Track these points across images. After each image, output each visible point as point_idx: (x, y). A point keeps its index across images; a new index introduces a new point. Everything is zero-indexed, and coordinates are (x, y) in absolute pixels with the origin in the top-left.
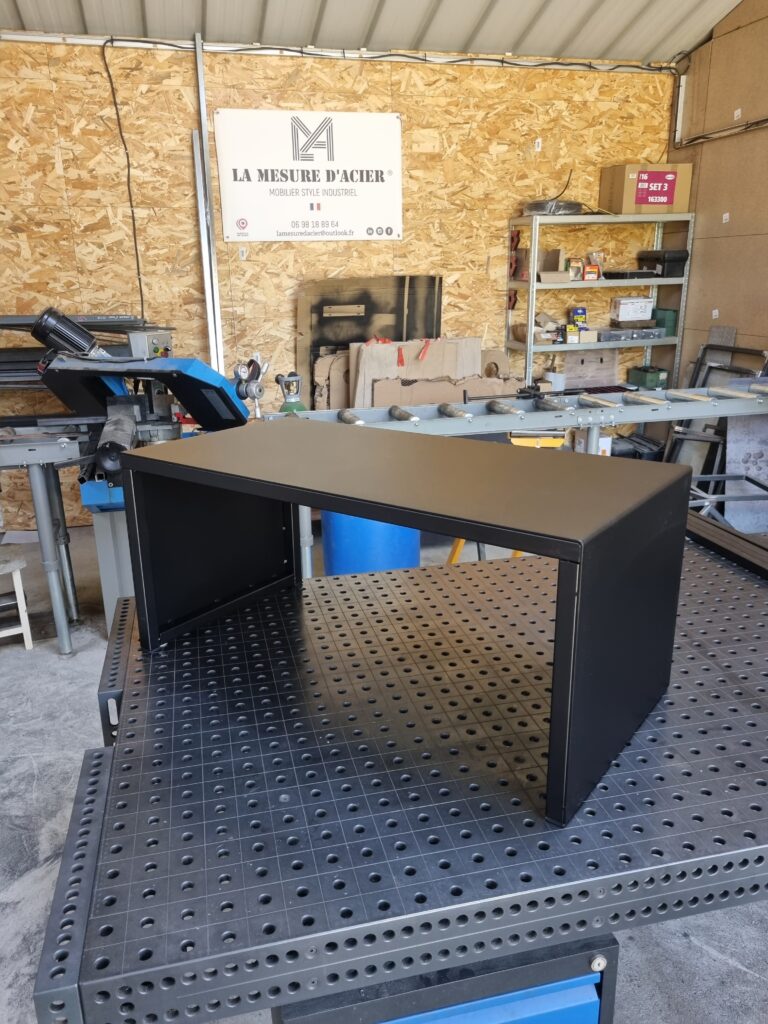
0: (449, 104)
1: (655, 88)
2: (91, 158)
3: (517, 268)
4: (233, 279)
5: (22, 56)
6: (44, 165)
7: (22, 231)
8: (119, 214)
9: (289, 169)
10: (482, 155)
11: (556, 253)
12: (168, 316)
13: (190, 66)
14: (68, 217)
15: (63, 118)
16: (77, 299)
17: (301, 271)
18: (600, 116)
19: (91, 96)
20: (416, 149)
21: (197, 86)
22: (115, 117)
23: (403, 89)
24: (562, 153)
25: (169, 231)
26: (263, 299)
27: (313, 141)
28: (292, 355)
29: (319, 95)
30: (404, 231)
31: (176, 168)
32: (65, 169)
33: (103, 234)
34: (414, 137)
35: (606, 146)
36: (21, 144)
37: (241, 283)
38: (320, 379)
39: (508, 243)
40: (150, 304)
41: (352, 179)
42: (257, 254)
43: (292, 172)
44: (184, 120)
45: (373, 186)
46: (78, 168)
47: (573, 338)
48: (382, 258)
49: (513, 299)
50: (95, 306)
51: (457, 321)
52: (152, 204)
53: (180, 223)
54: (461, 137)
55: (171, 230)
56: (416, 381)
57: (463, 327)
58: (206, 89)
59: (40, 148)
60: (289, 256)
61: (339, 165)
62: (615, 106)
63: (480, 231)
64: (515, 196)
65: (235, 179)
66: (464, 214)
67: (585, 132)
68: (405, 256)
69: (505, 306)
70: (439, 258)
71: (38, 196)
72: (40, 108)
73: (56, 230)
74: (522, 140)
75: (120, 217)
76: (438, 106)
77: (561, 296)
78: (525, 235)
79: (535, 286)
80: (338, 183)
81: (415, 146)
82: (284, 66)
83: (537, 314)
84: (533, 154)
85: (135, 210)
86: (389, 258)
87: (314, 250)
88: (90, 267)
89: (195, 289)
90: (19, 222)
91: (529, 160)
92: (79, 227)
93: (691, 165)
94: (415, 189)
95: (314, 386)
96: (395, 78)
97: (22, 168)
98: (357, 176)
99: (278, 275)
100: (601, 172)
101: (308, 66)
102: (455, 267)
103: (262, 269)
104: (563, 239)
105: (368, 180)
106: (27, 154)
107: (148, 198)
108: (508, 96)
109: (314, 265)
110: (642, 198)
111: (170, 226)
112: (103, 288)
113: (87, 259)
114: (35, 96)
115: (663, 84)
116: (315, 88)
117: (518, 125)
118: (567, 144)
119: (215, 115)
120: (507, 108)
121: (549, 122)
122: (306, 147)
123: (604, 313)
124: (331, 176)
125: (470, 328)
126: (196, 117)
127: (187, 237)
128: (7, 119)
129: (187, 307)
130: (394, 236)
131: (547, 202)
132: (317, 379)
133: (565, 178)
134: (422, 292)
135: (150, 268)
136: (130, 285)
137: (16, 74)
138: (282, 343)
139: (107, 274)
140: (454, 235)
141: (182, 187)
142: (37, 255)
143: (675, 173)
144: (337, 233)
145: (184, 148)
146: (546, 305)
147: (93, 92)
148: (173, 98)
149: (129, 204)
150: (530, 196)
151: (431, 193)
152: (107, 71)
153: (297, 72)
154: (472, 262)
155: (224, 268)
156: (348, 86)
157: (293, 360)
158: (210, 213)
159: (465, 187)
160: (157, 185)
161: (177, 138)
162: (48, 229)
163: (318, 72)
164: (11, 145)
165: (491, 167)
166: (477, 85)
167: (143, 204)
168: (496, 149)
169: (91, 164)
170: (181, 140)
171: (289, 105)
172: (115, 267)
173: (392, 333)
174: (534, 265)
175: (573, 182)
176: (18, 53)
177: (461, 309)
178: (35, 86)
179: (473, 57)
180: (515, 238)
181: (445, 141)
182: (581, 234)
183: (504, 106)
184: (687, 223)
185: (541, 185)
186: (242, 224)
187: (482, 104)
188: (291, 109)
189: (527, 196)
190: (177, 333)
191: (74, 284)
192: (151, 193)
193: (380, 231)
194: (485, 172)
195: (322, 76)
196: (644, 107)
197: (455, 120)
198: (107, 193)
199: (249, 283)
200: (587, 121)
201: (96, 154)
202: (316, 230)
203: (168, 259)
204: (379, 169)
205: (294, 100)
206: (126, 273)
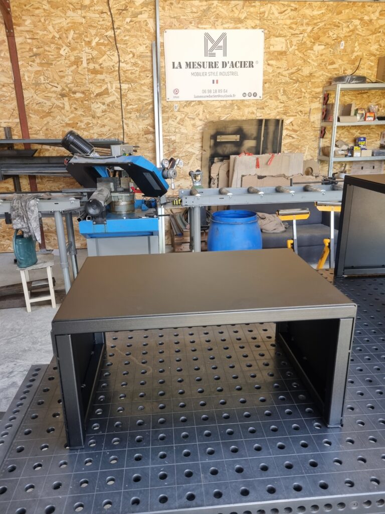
0: (292, 23)
2: (101, 58)
3: (326, 115)
4: (170, 121)
5: (68, 5)
6: (77, 62)
7: (66, 96)
8: (113, 87)
9: (202, 61)
10: (309, 51)
11: (350, 106)
12: (136, 141)
13: (152, 7)
14: (88, 89)
15: (87, 37)
16: (92, 131)
17: (206, 117)
18: (379, 28)
19: (101, 25)
20: (272, 49)
21: (156, 18)
22: (113, 36)
23: (266, 15)
24: (356, 49)
25: (138, 95)
26: (186, 132)
27: (216, 45)
28: (199, 162)
29: (220, 20)
30: (263, 94)
31: (143, 62)
32: (88, 64)
33: (106, 98)
34: (271, 43)
35: (383, 45)
36: (66, 51)
37: (175, 124)
38: (214, 175)
39: (322, 101)
40: (127, 134)
41: (236, 66)
42: (183, 108)
43: (204, 63)
44: (148, 36)
45: (247, 70)
46: (94, 63)
47: (357, 154)
48: (250, 109)
49: (323, 132)
50: (100, 135)
51: (290, 144)
52: (129, 81)
53: (144, 91)
54: (298, 42)
55: (139, 95)
56: (266, 176)
57: (293, 148)
58: (160, 20)
59: (75, 53)
60: (200, 109)
61: (229, 58)
63: (306, 94)
64: (327, 74)
65: (174, 67)
66: (297, 85)
67: (370, 37)
68: (263, 109)
69: (318, 136)
70: (282, 109)
71: (74, 78)
72: (76, 32)
73: (82, 96)
74: (333, 42)
75: (114, 89)
76: (286, 25)
77: (351, 131)
78: (332, 96)
79: (336, 124)
80: (228, 69)
81: (272, 48)
82: (202, 6)
83: (337, 141)
84: (339, 50)
85: (122, 85)
86: (254, 109)
87: (213, 105)
88: (98, 115)
89: (151, 127)
90: (64, 91)
91: (336, 53)
92: (94, 94)
94: (271, 71)
95: (210, 179)
96: (262, 10)
97: (67, 63)
98: (238, 65)
99: (194, 119)
100: (379, 60)
101: (215, 5)
102: (291, 114)
103: (186, 116)
104: (354, 98)
105: (244, 67)
106: (69, 56)
107: (129, 78)
108: (326, 18)
109: (213, 113)
111: (139, 93)
112: (104, 126)
113: (97, 110)
114: (74, 26)
116: (218, 16)
117: (331, 34)
118: (359, 44)
119: (165, 33)
120: (325, 25)
121: (349, 32)
122: (212, 49)
123: (376, 141)
124: (224, 65)
125: (298, 148)
126: (155, 35)
127: (147, 98)
128: (60, 38)
129: (146, 136)
130: (257, 97)
131: (346, 76)
132: (212, 175)
133: (357, 64)
134: (271, 128)
135: (129, 115)
136: (118, 124)
137: (65, 15)
138: (194, 156)
139: (106, 118)
140: (291, 96)
141: (146, 72)
142: (73, 108)
144: (226, 96)
145: (147, 51)
146: (342, 136)
147: (103, 23)
148: (143, 24)
149: (119, 82)
150: (336, 74)
151: (279, 73)
152: (110, 11)
153: (209, 8)
154: (301, 111)
155: (166, 115)
156: (236, 15)
157: (200, 165)
158: (159, 86)
159: (299, 70)
160: (133, 71)
161: (144, 46)
162: (78, 95)
163: (220, 8)
164: (62, 52)
165: (314, 58)
167: (126, 81)
168: (318, 48)
169: (100, 61)
170: (146, 47)
171: (204, 26)
172: (111, 115)
173: (254, 150)
174: (336, 112)
175: (362, 66)
176: (66, 3)
177: (293, 138)
178: (74, 21)
180: (326, 98)
181: (289, 44)
182: (365, 96)
183: (323, 24)
185: (343, 68)
186: (176, 91)
187: (310, 23)
188: (205, 29)
189: (334, 74)
190: (141, 149)
191: (90, 124)
192: (130, 76)
194: (310, 61)
195: (222, 10)
197: (295, 32)
198: (108, 76)
199: (179, 123)
200: (372, 31)
201: (103, 56)
202: (215, 94)
203: (137, 111)
204: (251, 60)
205: (206, 24)
206: (116, 118)
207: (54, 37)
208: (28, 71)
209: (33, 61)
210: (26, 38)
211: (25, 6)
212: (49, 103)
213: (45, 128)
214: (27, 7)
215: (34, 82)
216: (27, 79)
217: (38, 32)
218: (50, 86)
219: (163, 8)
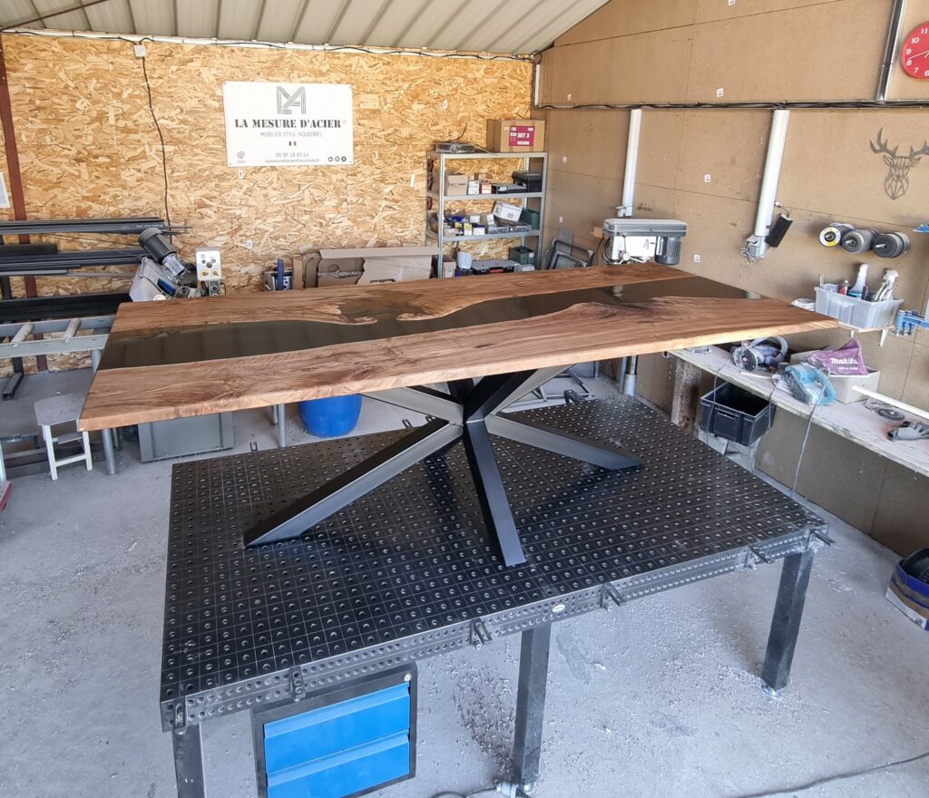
0: (385, 79)
1: (521, 70)
2: (135, 113)
3: (432, 185)
4: (234, 193)
5: (89, 48)
6: (101, 118)
7: (83, 161)
8: (153, 150)
9: (274, 119)
10: (407, 110)
12: (186, 218)
13: (207, 54)
14: (117, 152)
15: (116, 88)
16: (121, 206)
17: (282, 185)
18: (486, 87)
19: (137, 73)
20: (362, 106)
23: (354, 68)
24: (461, 109)
25: (188, 159)
26: (255, 204)
27: (292, 102)
29: (296, 72)
30: (354, 158)
31: (194, 119)
32: (117, 120)
33: (142, 163)
34: (361, 99)
35: (490, 105)
36: (85, 104)
37: (240, 194)
39: (426, 166)
40: (172, 209)
41: (318, 126)
42: (251, 174)
43: (276, 121)
44: (202, 88)
45: (333, 130)
46: (125, 119)
47: (468, 233)
48: (339, 176)
49: (430, 203)
50: (134, 211)
51: (391, 217)
52: (179, 142)
53: (197, 155)
54: (393, 100)
55: (190, 159)
57: (395, 221)
59: (98, 107)
60: (274, 175)
61: (308, 117)
62: (496, 81)
63: (407, 159)
64: (430, 136)
65: (237, 126)
66: (395, 148)
67: (476, 97)
68: (355, 177)
69: (425, 207)
70: (378, 176)
71: (95, 139)
72: (100, 81)
73: (108, 160)
74: (434, 101)
75: (154, 151)
76: (378, 80)
78: (437, 164)
79: (443, 198)
80: (309, 128)
82: (272, 54)
84: (441, 109)
85: (165, 147)
86: (343, 177)
87: (291, 171)
88: (131, 185)
89: (206, 198)
90: (82, 155)
91: (439, 114)
92: (124, 158)
93: (543, 122)
94: (362, 132)
96: (348, 63)
97: (85, 120)
98: (322, 124)
99: (265, 188)
100: (487, 122)
101: (289, 55)
102: (390, 181)
103: (255, 184)
105: (329, 126)
106: (89, 111)
107: (175, 139)
108: (424, 74)
109: (291, 181)
110: (513, 142)
112: (140, 198)
113: (129, 179)
114: (96, 73)
115: (526, 68)
116: (293, 68)
117: (432, 92)
118: (464, 104)
119: (224, 86)
120: (424, 82)
121: (452, 91)
122: (287, 105)
124: (303, 124)
125: (401, 222)
128: (76, 87)
129: (200, 211)
130: (347, 162)
131: (451, 143)
133: (463, 125)
135: (174, 185)
136: (159, 196)
137: (84, 59)
138: (268, 235)
139: (143, 189)
140: (389, 161)
141: (199, 131)
142: (94, 178)
143: (534, 127)
144: (308, 161)
145: (201, 106)
147: (138, 71)
148: (194, 73)
149: (160, 143)
150: (440, 138)
151: (373, 134)
155: (227, 184)
156: (316, 67)
159: (396, 131)
160: (181, 130)
162: (101, 160)
163: (296, 59)
165: (413, 118)
166: (404, 67)
167: (171, 142)
168: (417, 107)
169: (135, 117)
170: (199, 101)
171: (275, 79)
172: (149, 184)
175: (469, 128)
176: (86, 45)
177: (394, 209)
178: (97, 67)
179: (401, 50)
180: (431, 164)
181: (382, 102)
183: (422, 80)
184: (543, 159)
185: (447, 130)
186: (241, 155)
187: (407, 79)
188: (277, 82)
189: (438, 137)
191: (118, 196)
192: (177, 136)
193: (337, 159)
194: (409, 121)
195: (299, 61)
196: (514, 82)
197: (389, 89)
198: (146, 136)
199: (245, 193)
200: (477, 90)
201: (139, 110)
202: (293, 158)
203: (187, 179)
204: (337, 119)
205: (278, 76)
206: (157, 188)
207: (67, 87)
208: (27, 129)
209: (35, 116)
210: (24, 87)
211: (25, 46)
212: (57, 171)
213: (51, 203)
214: (28, 48)
215: (35, 143)
216: (25, 140)
217: (44, 79)
218: (59, 149)
219: (222, 56)
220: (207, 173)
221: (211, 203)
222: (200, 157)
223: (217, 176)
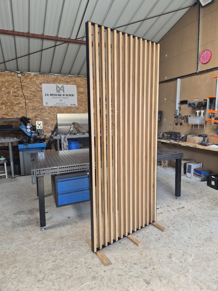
0: (85, 84)
2: (17, 92)
4: (45, 113)
6: (9, 93)
7: (3, 104)
9: (56, 94)
12: (32, 120)
13: (37, 77)
14: (13, 102)
15: (13, 85)
16: (14, 117)
17: (58, 112)
20: (79, 91)
23: (77, 81)
25: (32, 104)
26: (51, 116)
27: (60, 89)
29: (61, 82)
30: (78, 105)
31: (34, 93)
32: (13, 93)
33: (20, 105)
34: (79, 89)
36: (4, 89)
42: (50, 108)
44: (36, 85)
45: (72, 97)
46: (15, 93)
48: (74, 109)
52: (30, 99)
59: (8, 90)
60: (56, 109)
61: (65, 93)
65: (46, 95)
68: (78, 109)
71: (7, 98)
72: (9, 83)
73: (10, 104)
75: (23, 102)
76: (83, 84)
80: (65, 96)
82: (55, 77)
85: (26, 101)
87: (61, 108)
88: (16, 111)
92: (15, 104)
94: (80, 98)
96: (75, 79)
97: (4, 93)
98: (69, 95)
99: (54, 112)
101: (59, 77)
103: (51, 111)
106: (5, 91)
109: (61, 111)
112: (19, 115)
113: (16, 109)
114: (8, 81)
116: (60, 80)
119: (42, 85)
122: (59, 90)
128: (2, 85)
129: (36, 118)
130: (76, 106)
135: (29, 111)
137: (4, 77)
141: (35, 97)
142: (6, 109)
144: (65, 105)
148: (34, 82)
151: (82, 98)
153: (57, 78)
155: (43, 111)
156: (66, 81)
160: (30, 96)
167: (28, 100)
172: (21, 111)
178: (8, 79)
181: (85, 90)
186: (47, 103)
188: (56, 84)
191: (13, 114)
193: (73, 105)
195: (62, 79)
198: (21, 98)
199: (48, 114)
201: (19, 91)
202: (61, 104)
203: (32, 109)
204: (73, 94)
205: (57, 82)
206: (24, 112)
219: (41, 77)
220: (38, 108)
221: (39, 116)
222: (35, 104)
223: (40, 109)
